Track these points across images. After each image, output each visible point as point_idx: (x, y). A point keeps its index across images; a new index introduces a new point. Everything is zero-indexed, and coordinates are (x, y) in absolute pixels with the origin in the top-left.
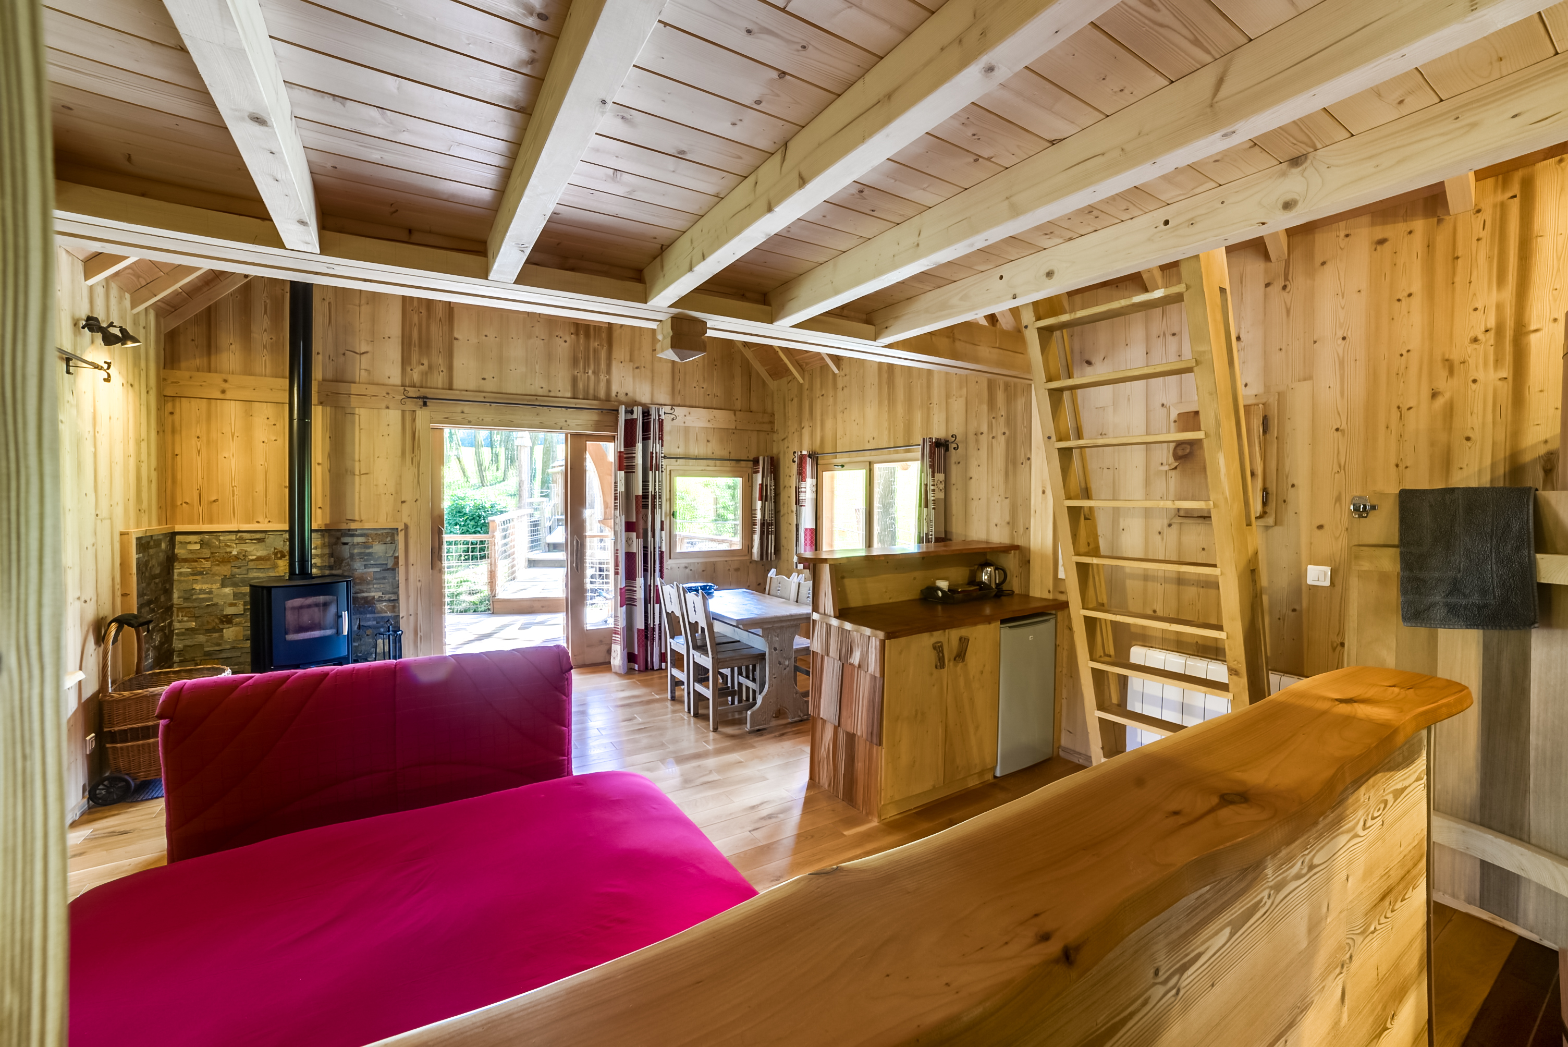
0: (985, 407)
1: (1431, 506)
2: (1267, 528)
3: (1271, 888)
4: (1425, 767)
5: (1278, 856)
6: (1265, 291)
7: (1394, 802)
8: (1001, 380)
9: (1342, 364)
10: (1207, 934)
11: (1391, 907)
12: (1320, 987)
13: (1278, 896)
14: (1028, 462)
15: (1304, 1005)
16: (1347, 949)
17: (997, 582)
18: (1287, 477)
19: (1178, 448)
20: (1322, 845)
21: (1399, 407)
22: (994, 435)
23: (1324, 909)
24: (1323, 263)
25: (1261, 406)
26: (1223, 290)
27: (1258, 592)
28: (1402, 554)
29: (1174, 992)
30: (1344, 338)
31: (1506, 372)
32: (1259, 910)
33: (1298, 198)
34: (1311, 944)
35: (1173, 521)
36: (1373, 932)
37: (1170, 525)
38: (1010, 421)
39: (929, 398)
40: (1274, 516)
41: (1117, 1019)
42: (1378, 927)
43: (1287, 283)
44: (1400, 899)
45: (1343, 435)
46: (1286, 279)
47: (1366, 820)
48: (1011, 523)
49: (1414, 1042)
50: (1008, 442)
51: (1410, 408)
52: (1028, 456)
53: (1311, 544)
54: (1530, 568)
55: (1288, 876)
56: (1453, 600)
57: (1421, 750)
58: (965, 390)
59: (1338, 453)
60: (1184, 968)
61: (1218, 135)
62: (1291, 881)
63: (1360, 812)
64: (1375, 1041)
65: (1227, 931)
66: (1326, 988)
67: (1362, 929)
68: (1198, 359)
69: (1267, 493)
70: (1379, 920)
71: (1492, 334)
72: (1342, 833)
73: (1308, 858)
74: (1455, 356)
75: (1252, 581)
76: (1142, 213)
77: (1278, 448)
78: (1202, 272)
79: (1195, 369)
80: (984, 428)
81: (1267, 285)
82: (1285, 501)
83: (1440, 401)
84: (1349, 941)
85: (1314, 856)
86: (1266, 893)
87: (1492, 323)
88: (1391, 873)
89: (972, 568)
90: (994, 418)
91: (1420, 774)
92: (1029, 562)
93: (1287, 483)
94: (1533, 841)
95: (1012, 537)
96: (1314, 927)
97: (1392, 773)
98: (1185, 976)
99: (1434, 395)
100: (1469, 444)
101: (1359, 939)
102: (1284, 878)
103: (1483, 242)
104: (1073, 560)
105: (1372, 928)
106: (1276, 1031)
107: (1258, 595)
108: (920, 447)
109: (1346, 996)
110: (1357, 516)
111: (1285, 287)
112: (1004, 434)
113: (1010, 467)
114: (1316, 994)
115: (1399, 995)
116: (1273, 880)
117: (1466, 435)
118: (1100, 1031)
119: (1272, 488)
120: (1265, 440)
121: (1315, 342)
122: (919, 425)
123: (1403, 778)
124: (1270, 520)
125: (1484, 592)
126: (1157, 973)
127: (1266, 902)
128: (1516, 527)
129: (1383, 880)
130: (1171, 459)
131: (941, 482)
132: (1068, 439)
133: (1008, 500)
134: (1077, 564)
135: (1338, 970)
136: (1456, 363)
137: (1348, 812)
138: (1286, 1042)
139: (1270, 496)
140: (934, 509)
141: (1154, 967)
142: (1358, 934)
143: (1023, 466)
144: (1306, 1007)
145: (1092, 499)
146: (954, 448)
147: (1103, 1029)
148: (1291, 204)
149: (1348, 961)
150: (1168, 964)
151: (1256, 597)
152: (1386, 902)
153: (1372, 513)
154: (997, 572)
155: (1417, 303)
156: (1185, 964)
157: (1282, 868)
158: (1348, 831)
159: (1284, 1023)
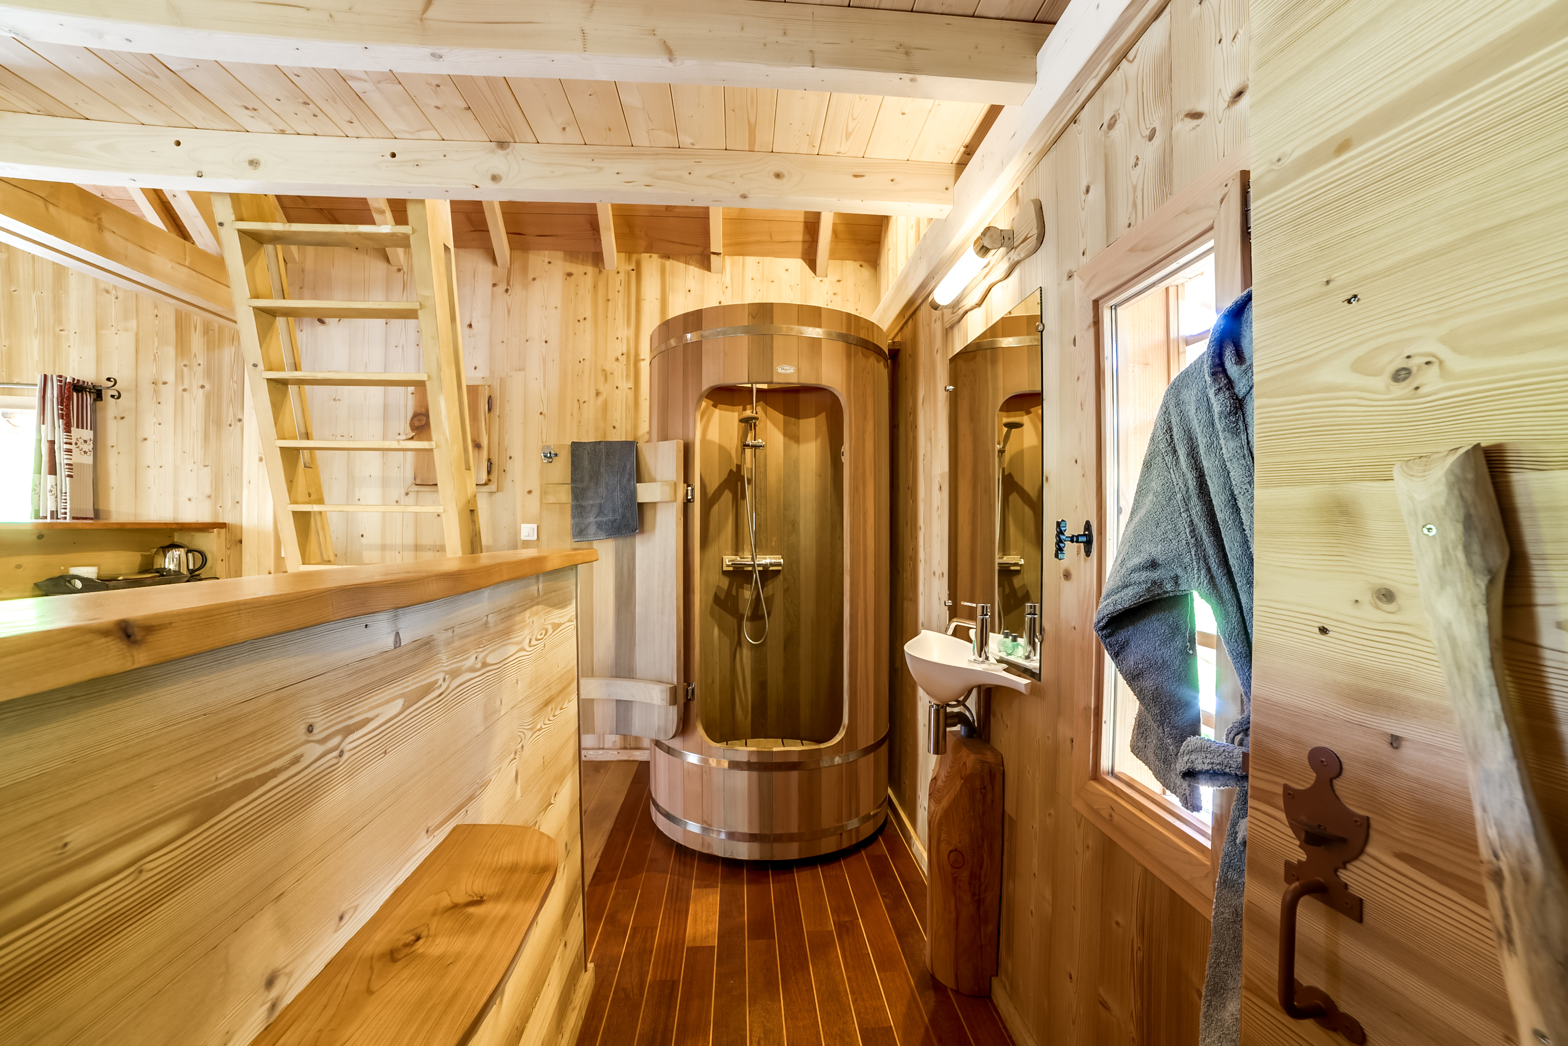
0: (171, 351)
1: (588, 453)
2: (491, 493)
3: (447, 673)
4: (575, 613)
5: (452, 645)
6: (492, 290)
7: (553, 632)
8: (198, 317)
9: (544, 361)
10: (375, 701)
11: (553, 712)
12: (497, 769)
13: (453, 682)
14: (239, 424)
15: (483, 781)
16: (519, 740)
17: (191, 567)
18: (506, 450)
19: (415, 419)
20: (494, 648)
21: (578, 401)
22: (186, 387)
23: (498, 703)
24: (534, 279)
25: (486, 387)
26: (446, 248)
27: (477, 531)
28: (572, 488)
29: (336, 753)
30: (546, 342)
31: (631, 385)
32: (434, 690)
33: (502, 175)
34: (487, 730)
35: (410, 489)
36: (539, 730)
37: (407, 494)
38: (212, 372)
39: (59, 320)
40: (496, 483)
41: (252, 775)
42: (544, 727)
43: (509, 287)
44: (559, 708)
45: (545, 418)
46: (508, 284)
47: (531, 639)
48: (213, 497)
49: (570, 814)
50: (208, 398)
51: (584, 402)
52: (240, 417)
53: (524, 506)
54: (634, 493)
55: (462, 666)
56: (599, 519)
57: (572, 599)
58: (133, 323)
59: (542, 432)
60: (348, 731)
61: (427, 50)
62: (466, 672)
63: (526, 631)
64: (543, 813)
65: (400, 703)
66: (502, 770)
67: (531, 726)
68: (422, 303)
69: (491, 464)
70: (544, 721)
71: (625, 356)
72: (511, 643)
73: (481, 656)
74: (608, 369)
75: (472, 522)
76: (367, 135)
77: (499, 425)
78: (427, 220)
79: (420, 313)
80: (170, 376)
81: (494, 285)
82: (504, 471)
83: (601, 399)
84: (520, 734)
85: (487, 655)
86: (441, 676)
87: (625, 351)
88: (552, 686)
89: (146, 553)
90: (185, 365)
91: (571, 616)
92: (241, 542)
93: (506, 456)
94: (637, 677)
95: (216, 513)
96: (490, 716)
97: (551, 609)
98: (351, 738)
99: (598, 394)
100: (614, 431)
101: (529, 734)
102: (459, 668)
103: (620, 293)
104: (288, 509)
105: (539, 727)
106: (457, 802)
107: (478, 534)
108: (38, 388)
109: (519, 777)
110: (546, 461)
111: (507, 290)
112: (203, 387)
113: (212, 428)
114: (494, 774)
115: (559, 779)
116: (447, 666)
117: (613, 425)
118: (223, 788)
119: (495, 460)
120: (490, 417)
121: (527, 341)
122: (36, 357)
123: (561, 615)
124: (493, 487)
125: (614, 511)
126: (310, 729)
127: (441, 685)
128: (628, 466)
129: (546, 690)
130: (409, 429)
131: (85, 441)
132: (281, 369)
133: (209, 468)
134: (294, 513)
135: (512, 756)
136: (608, 373)
137: (516, 627)
138: (467, 812)
139: (493, 466)
140: (69, 476)
141: (306, 723)
142: (528, 729)
143: (231, 428)
144: (485, 784)
145: (312, 439)
146: (113, 396)
147: (229, 785)
148: (497, 178)
149: (520, 750)
150: (326, 723)
151: (476, 536)
152: (549, 708)
153: (555, 459)
154: (190, 555)
155: (589, 323)
156: (348, 727)
157: (457, 658)
158: (517, 643)
159: (465, 795)
